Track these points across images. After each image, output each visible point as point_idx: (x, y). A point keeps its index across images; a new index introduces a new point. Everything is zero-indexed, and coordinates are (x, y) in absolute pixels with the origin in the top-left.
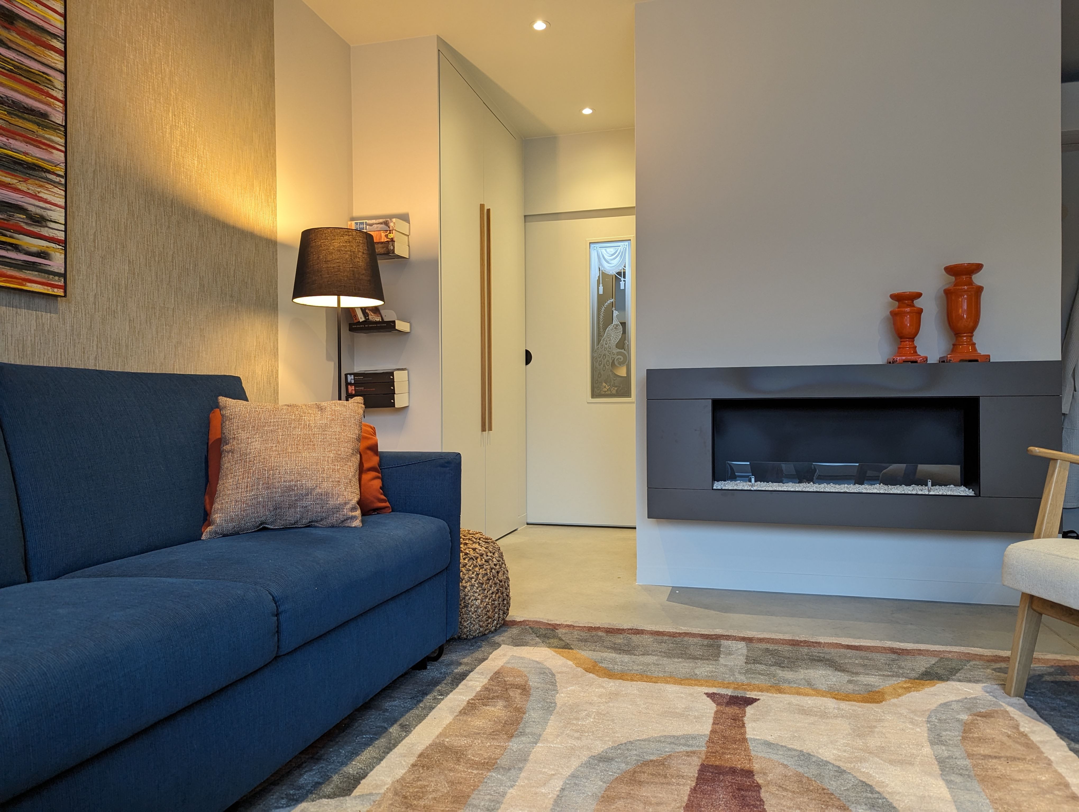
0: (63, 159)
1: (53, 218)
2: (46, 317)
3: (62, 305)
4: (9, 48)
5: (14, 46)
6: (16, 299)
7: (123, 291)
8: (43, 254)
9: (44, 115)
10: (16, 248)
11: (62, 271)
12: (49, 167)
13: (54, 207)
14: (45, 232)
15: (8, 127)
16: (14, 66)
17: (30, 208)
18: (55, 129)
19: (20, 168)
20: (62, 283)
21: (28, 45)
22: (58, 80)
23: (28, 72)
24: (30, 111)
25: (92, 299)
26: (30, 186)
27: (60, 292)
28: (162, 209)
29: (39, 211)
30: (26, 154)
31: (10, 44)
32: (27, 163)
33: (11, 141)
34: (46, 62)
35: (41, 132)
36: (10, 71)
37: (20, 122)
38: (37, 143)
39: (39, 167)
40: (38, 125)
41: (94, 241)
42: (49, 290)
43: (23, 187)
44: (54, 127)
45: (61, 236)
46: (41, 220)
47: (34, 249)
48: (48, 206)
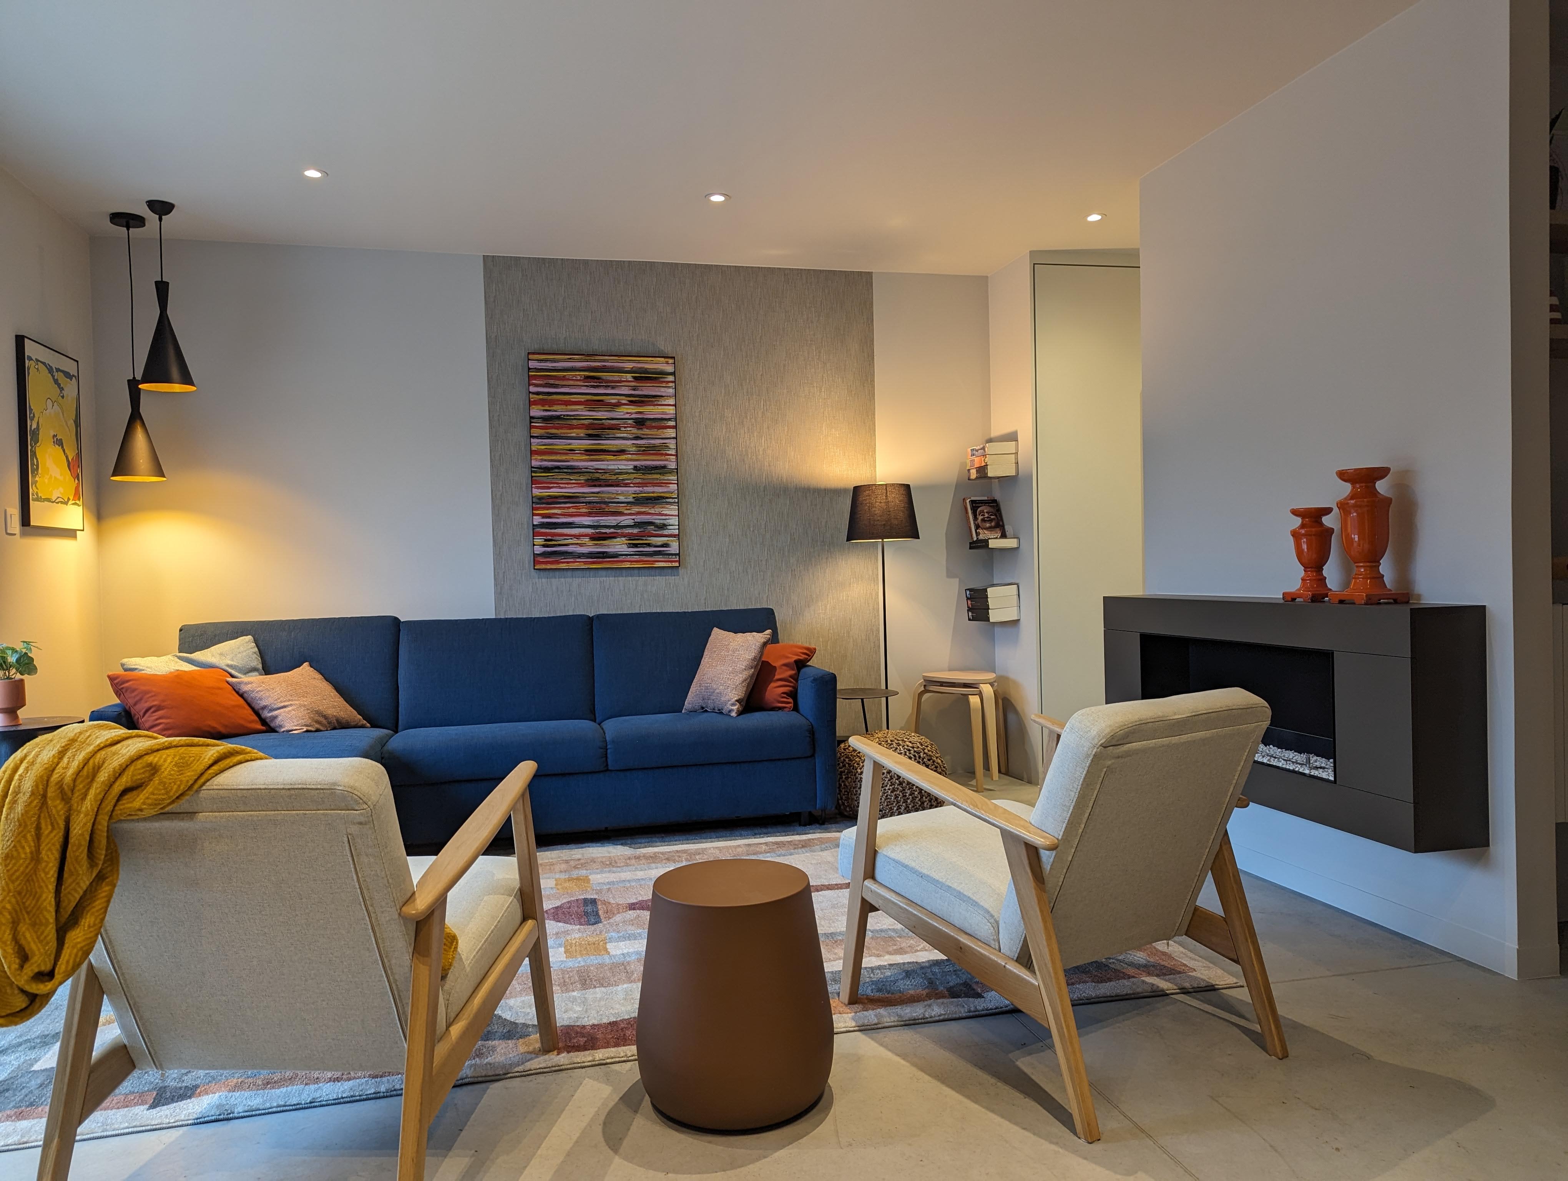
0: (676, 488)
1: (671, 523)
2: (671, 579)
3: (681, 571)
4: (642, 439)
5: (645, 436)
6: (653, 572)
7: (725, 555)
8: (665, 545)
9: (664, 467)
10: (649, 545)
11: (678, 552)
12: (667, 495)
13: (671, 517)
14: (666, 532)
15: (643, 481)
16: (646, 447)
17: (656, 521)
18: (670, 473)
19: (650, 501)
20: (678, 559)
21: (654, 432)
22: (672, 444)
23: (654, 447)
24: (656, 468)
25: (702, 564)
26: (657, 510)
27: (677, 564)
28: (756, 495)
29: (662, 522)
30: (653, 492)
31: (643, 436)
32: (654, 497)
33: (645, 488)
34: (664, 437)
35: (662, 477)
36: (644, 450)
37: (650, 476)
38: (659, 484)
39: (661, 497)
40: (660, 474)
41: (703, 528)
42: (670, 565)
43: (652, 511)
44: (671, 472)
45: (676, 532)
46: (663, 526)
47: (659, 544)
48: (667, 517)
